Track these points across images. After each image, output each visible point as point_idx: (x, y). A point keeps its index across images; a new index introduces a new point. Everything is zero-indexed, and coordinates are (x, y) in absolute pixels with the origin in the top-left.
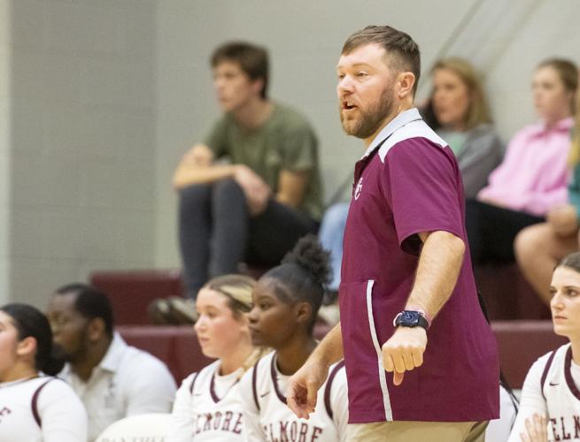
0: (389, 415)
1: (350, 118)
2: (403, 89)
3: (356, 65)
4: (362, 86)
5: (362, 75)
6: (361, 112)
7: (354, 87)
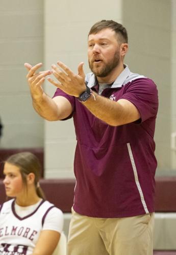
0: (147, 211)
1: (98, 66)
2: (123, 52)
3: (101, 39)
4: (105, 50)
5: (104, 44)
6: (105, 63)
7: (100, 50)
